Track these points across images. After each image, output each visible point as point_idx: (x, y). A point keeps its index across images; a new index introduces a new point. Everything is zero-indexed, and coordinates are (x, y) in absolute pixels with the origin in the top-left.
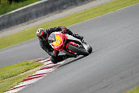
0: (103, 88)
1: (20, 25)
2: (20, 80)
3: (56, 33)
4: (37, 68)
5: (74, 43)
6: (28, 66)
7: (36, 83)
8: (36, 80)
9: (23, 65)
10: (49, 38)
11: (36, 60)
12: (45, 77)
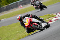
4: (53, 17)
6: (49, 16)
7: (53, 23)
8: (53, 22)
9: (47, 16)
11: (53, 14)
12: (57, 21)
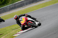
0: (54, 34)
1: (19, 8)
2: (19, 30)
3: (23, 17)
5: (31, 22)
10: (20, 19)
